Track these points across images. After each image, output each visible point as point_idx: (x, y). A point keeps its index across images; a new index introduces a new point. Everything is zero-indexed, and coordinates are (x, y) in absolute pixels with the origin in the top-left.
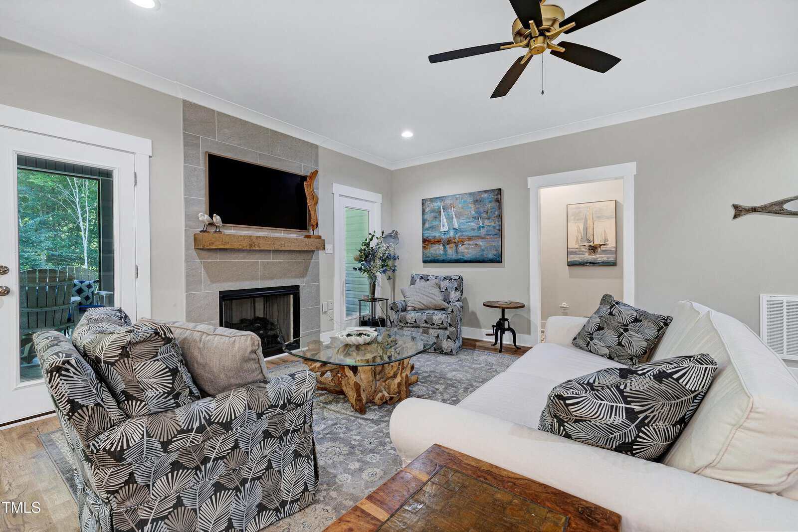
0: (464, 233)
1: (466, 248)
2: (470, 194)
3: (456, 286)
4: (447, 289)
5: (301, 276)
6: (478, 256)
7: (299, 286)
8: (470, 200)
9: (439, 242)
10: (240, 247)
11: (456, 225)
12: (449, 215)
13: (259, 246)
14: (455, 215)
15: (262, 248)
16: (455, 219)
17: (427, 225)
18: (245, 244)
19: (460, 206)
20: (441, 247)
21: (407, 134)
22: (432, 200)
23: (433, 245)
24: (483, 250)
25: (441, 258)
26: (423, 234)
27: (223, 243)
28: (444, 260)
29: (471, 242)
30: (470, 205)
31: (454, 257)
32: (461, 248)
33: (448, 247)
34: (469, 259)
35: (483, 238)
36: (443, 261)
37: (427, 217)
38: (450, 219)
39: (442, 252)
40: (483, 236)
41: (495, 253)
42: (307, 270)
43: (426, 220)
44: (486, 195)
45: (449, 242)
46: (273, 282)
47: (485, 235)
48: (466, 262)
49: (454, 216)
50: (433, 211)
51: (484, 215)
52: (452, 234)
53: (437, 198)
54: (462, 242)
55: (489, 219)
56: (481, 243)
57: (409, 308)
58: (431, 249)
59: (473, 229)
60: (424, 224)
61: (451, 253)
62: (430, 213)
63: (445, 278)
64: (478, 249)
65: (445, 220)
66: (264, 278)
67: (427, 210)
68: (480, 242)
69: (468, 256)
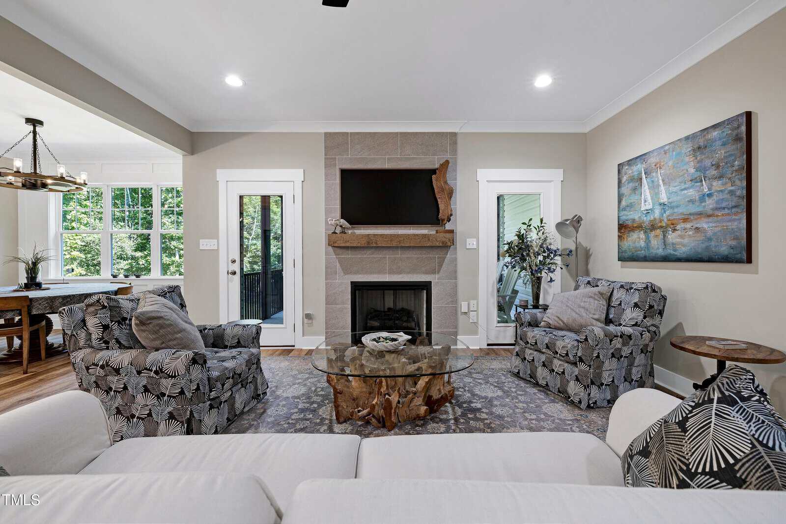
0: (676, 210)
1: (681, 237)
2: (687, 138)
3: (636, 300)
4: (620, 304)
5: (433, 272)
6: (700, 250)
7: (431, 282)
8: (687, 148)
9: (640, 227)
10: (359, 245)
11: (664, 198)
12: (653, 181)
13: (376, 243)
14: (663, 181)
15: (380, 245)
16: (662, 188)
17: (624, 203)
18: (363, 242)
19: (670, 163)
20: (642, 235)
21: (543, 81)
22: (630, 162)
23: (632, 233)
24: (710, 239)
25: (642, 253)
26: (618, 217)
27: (344, 241)
28: (645, 257)
29: (688, 225)
30: (687, 159)
31: (660, 252)
32: (672, 237)
33: (653, 234)
34: (684, 256)
35: (709, 216)
36: (645, 259)
37: (625, 190)
38: (654, 187)
39: (642, 244)
40: (711, 212)
41: (734, 243)
42: (441, 266)
43: (623, 194)
44: (715, 134)
45: (653, 227)
46: (400, 276)
47: (713, 209)
48: (679, 260)
49: (661, 181)
50: (631, 179)
51: (713, 172)
52: (657, 213)
53: (637, 158)
54: (673, 225)
55: (720, 177)
56: (705, 226)
57: (542, 324)
58: (629, 239)
59: (692, 201)
60: (620, 201)
61: (656, 246)
62: (628, 183)
63: (622, 286)
64: (700, 237)
65: (648, 191)
66: (391, 272)
67: (624, 179)
68: (704, 224)
69: (682, 251)
